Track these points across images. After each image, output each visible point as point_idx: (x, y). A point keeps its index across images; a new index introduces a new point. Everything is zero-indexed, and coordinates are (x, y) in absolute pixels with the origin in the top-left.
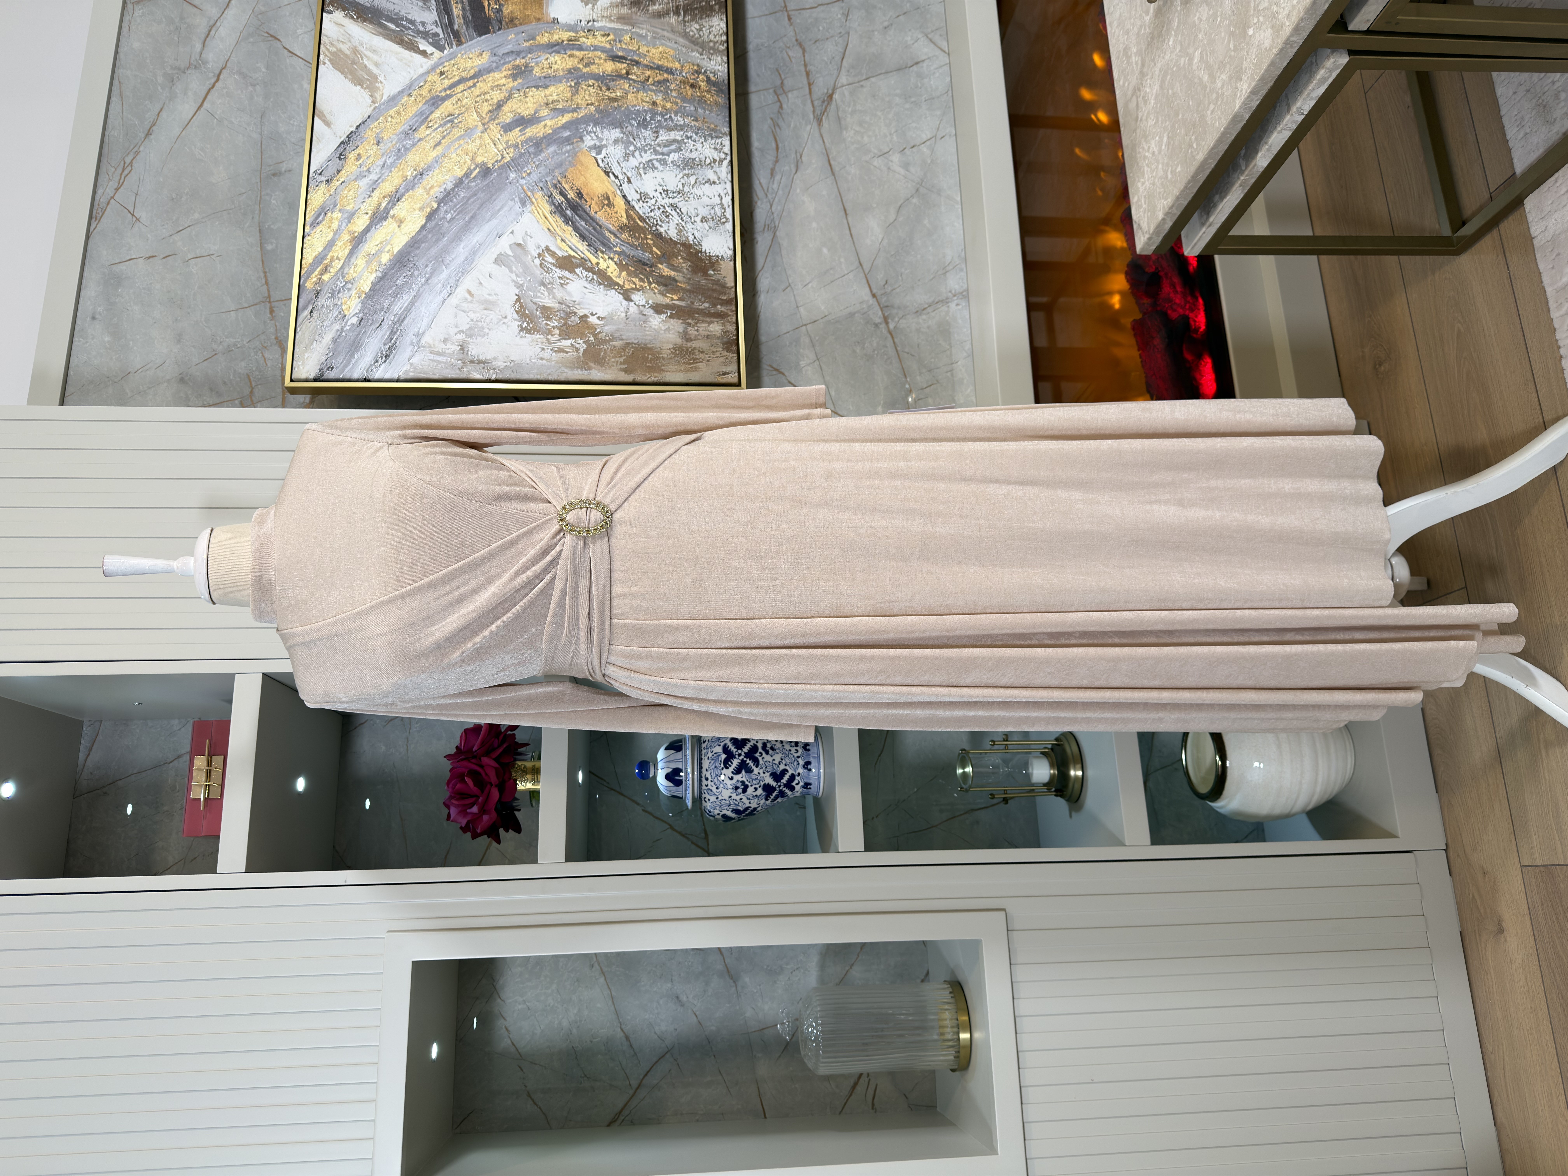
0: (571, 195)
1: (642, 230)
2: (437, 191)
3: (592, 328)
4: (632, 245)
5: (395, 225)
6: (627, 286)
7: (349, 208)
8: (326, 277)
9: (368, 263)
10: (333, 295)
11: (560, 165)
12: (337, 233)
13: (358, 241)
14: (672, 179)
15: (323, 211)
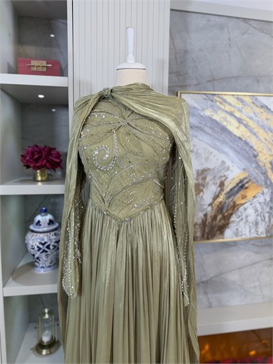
0: (246, 185)
1: (234, 209)
2: (249, 140)
3: (199, 193)
4: (228, 206)
5: (237, 126)
6: (214, 205)
7: (243, 110)
8: (218, 103)
9: (223, 118)
10: (212, 106)
11: (257, 181)
12: (234, 106)
13: (231, 114)
14: (252, 218)
15: (242, 101)
